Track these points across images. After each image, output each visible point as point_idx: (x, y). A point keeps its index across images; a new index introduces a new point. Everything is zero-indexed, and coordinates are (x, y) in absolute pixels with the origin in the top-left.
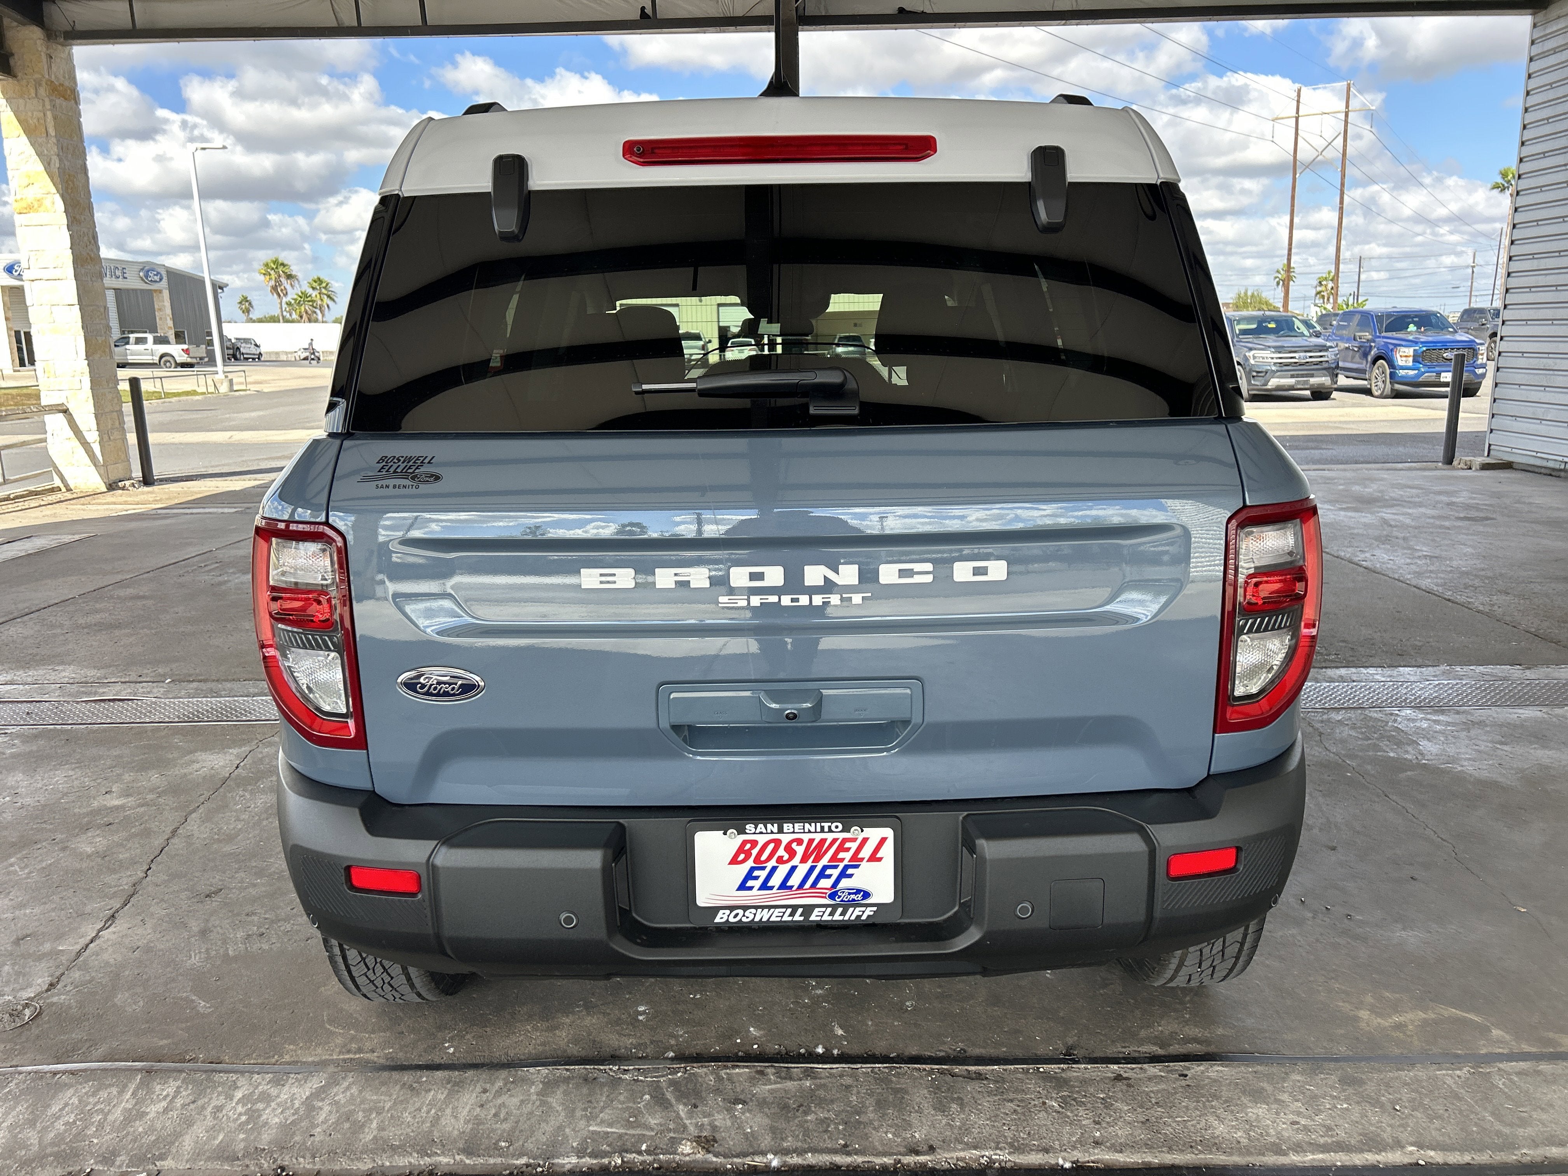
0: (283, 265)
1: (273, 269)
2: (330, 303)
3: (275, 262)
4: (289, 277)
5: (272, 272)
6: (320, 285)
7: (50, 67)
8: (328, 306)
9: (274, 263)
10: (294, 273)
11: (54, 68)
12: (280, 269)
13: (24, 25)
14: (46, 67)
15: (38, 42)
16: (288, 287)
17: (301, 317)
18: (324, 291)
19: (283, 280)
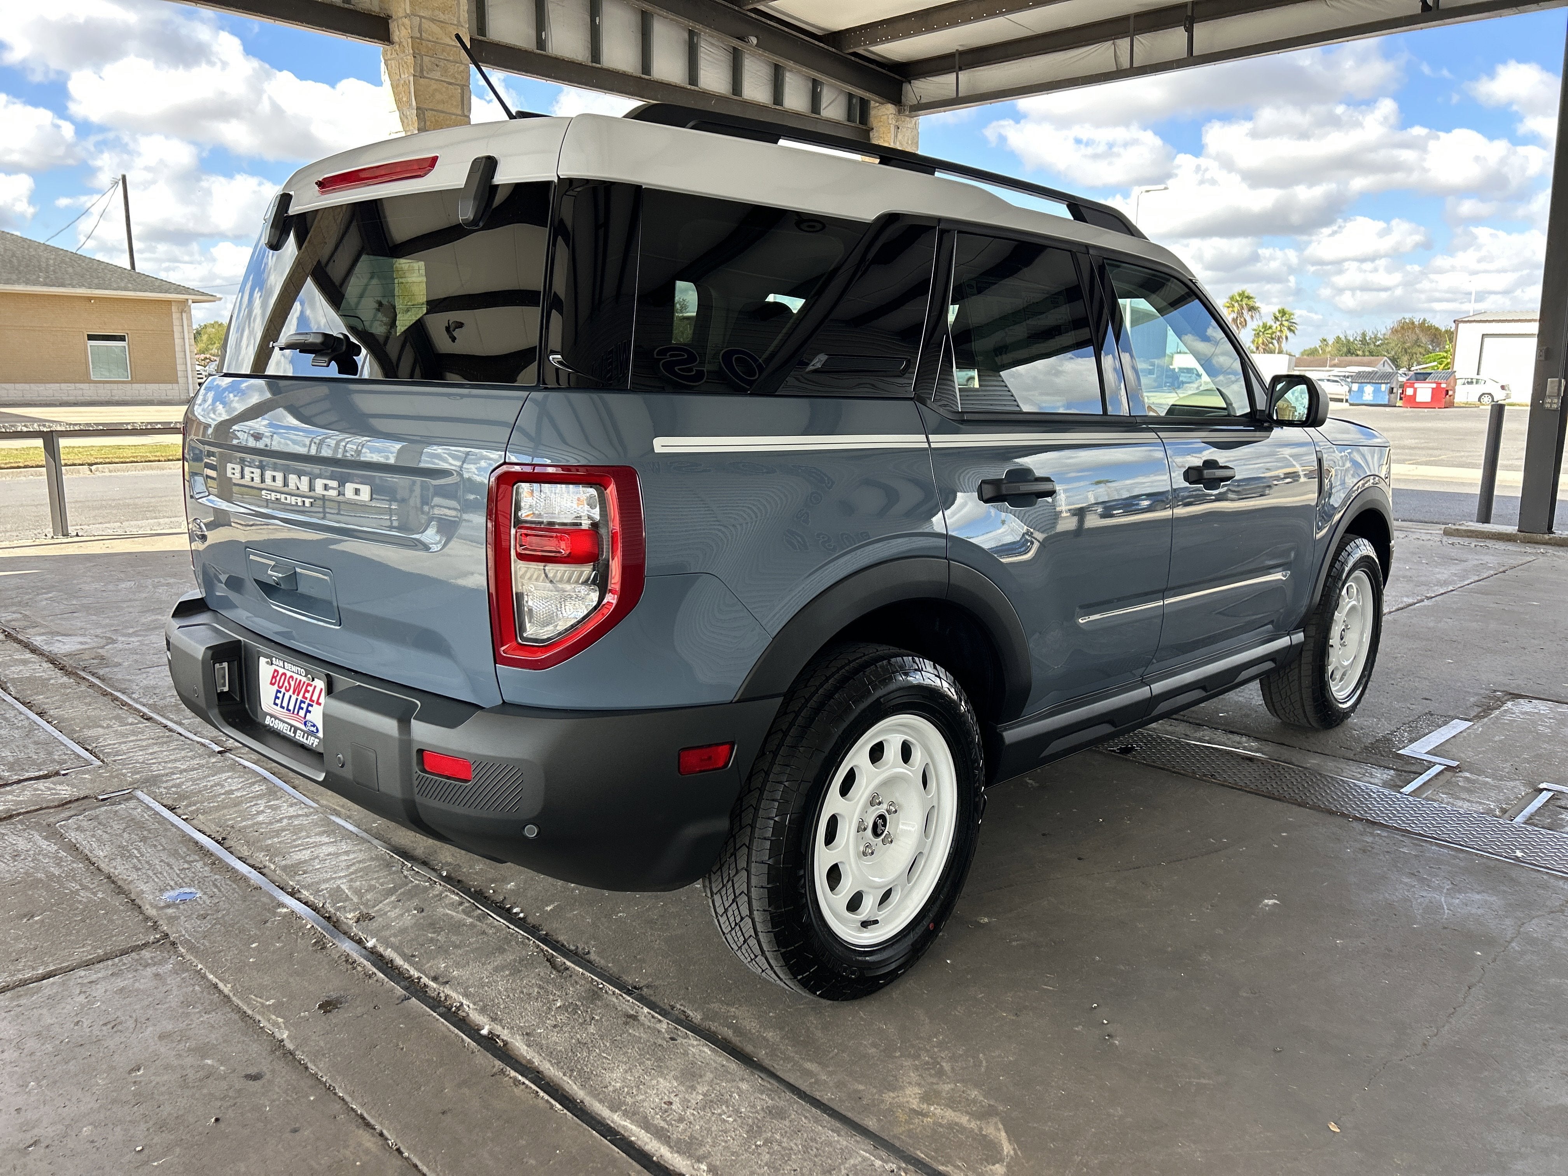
0: (1249, 298)
1: (1237, 301)
2: (1289, 334)
3: (1242, 295)
4: (1252, 309)
5: (1236, 305)
6: (1282, 316)
7: (896, 136)
8: (1287, 338)
9: (1240, 295)
10: (1257, 305)
11: (900, 137)
12: (1245, 301)
13: (882, 104)
14: (893, 137)
15: (891, 117)
16: (1248, 318)
17: (1257, 348)
18: (1286, 323)
19: (1245, 312)
